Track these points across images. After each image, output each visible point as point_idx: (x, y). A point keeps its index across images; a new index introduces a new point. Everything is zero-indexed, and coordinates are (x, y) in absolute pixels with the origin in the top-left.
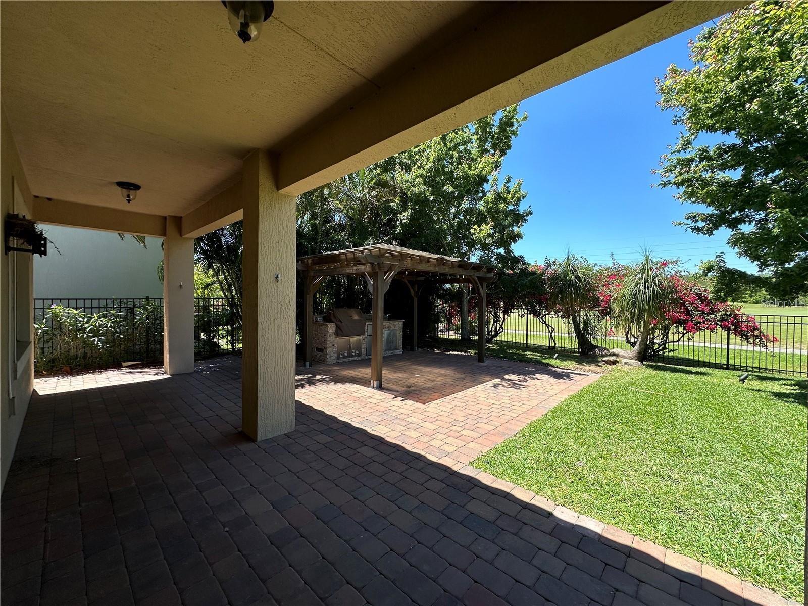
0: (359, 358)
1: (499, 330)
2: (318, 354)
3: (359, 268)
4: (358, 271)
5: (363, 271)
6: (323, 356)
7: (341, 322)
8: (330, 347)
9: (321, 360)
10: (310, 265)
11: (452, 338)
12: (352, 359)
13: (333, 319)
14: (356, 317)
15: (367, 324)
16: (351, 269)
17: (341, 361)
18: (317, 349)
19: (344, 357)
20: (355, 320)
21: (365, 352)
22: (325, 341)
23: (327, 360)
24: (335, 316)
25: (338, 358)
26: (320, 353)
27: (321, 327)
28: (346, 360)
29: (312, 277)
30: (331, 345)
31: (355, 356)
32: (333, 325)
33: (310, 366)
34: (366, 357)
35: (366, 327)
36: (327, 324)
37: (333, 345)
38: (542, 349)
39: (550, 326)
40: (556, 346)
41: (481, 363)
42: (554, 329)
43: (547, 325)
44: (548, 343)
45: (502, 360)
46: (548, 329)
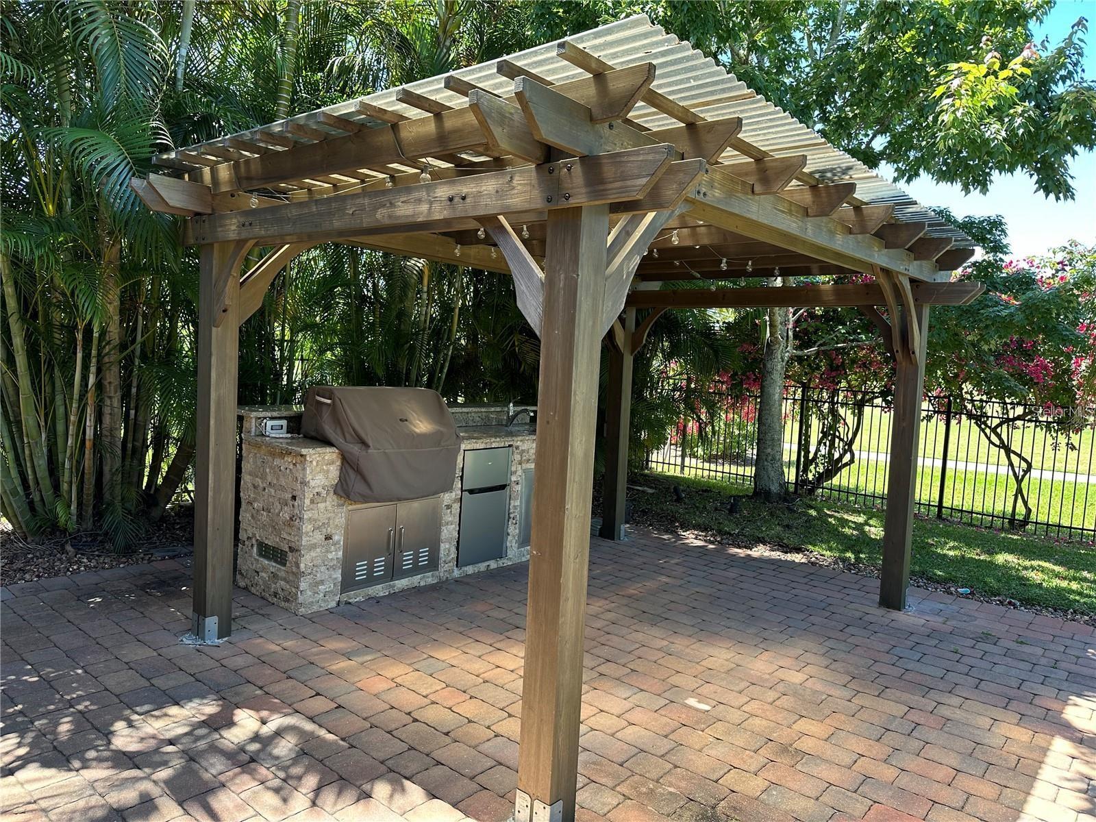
0: (429, 579)
1: (841, 457)
2: (264, 569)
3: (465, 190)
4: (461, 209)
5: (488, 205)
6: (284, 579)
7: (364, 444)
8: (313, 547)
9: (275, 595)
10: (225, 188)
11: (692, 476)
12: (402, 583)
13: (330, 431)
14: (422, 426)
15: (463, 447)
16: (419, 201)
17: (357, 596)
18: (261, 545)
19: (371, 580)
20: (419, 435)
21: (453, 555)
22: (294, 520)
23: (301, 599)
24: (337, 421)
25: (348, 583)
26: (272, 566)
27: (277, 462)
28: (379, 590)
29: (232, 247)
30: (318, 537)
31: (416, 570)
32: (330, 454)
33: (224, 631)
34: (457, 573)
35: (460, 458)
36: (304, 451)
37: (328, 538)
38: (991, 527)
39: (1019, 456)
40: (1033, 517)
41: (895, 614)
42: (1030, 466)
43: (1008, 451)
44: (1009, 509)
45: (952, 594)
46: (1011, 464)
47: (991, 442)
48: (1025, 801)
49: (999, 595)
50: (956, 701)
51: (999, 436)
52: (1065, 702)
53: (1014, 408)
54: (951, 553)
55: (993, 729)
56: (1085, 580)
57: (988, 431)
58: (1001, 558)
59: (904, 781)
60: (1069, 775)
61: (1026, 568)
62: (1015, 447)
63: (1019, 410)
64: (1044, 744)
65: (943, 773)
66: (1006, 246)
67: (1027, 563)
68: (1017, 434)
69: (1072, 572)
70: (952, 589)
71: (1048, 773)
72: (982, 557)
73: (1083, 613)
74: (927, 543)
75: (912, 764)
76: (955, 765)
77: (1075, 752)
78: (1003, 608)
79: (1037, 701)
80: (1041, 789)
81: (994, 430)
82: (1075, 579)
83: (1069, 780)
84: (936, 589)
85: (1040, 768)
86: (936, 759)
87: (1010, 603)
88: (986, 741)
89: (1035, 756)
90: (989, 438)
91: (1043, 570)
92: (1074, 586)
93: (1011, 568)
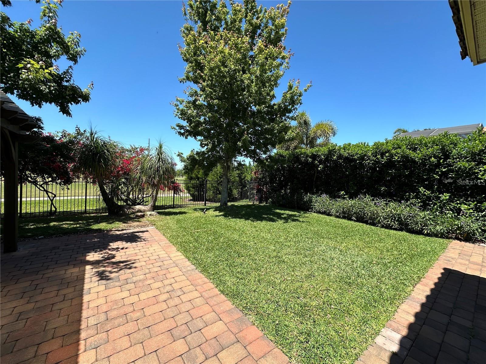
38: (43, 216)
39: (52, 193)
40: (58, 210)
41: (14, 254)
42: (55, 196)
43: (47, 192)
44: (49, 209)
45: (36, 239)
46: (49, 197)
47: (40, 190)
48: (83, 286)
49: (55, 234)
50: (51, 271)
51: (43, 188)
52: (86, 256)
53: (48, 178)
54: (32, 227)
55: (66, 273)
56: (80, 223)
57: (39, 186)
58: (52, 224)
59: (38, 305)
60: (92, 273)
61: (62, 225)
62: (50, 190)
63: (50, 179)
64: (83, 269)
65: (53, 294)
66: (43, 127)
67: (61, 223)
68: (50, 187)
69: (76, 222)
70: (36, 238)
71: (87, 276)
72: (45, 225)
73: (83, 232)
74: (20, 226)
75: (39, 298)
76: (56, 289)
77: (92, 267)
78: (57, 238)
79: (77, 259)
80: (86, 281)
81: (41, 186)
82: (77, 224)
83: (93, 275)
84: (29, 240)
85: (84, 276)
86: (49, 291)
87: (59, 236)
88: (65, 277)
89: (82, 273)
90: (39, 189)
91: (67, 224)
92: (78, 226)
93: (57, 226)
